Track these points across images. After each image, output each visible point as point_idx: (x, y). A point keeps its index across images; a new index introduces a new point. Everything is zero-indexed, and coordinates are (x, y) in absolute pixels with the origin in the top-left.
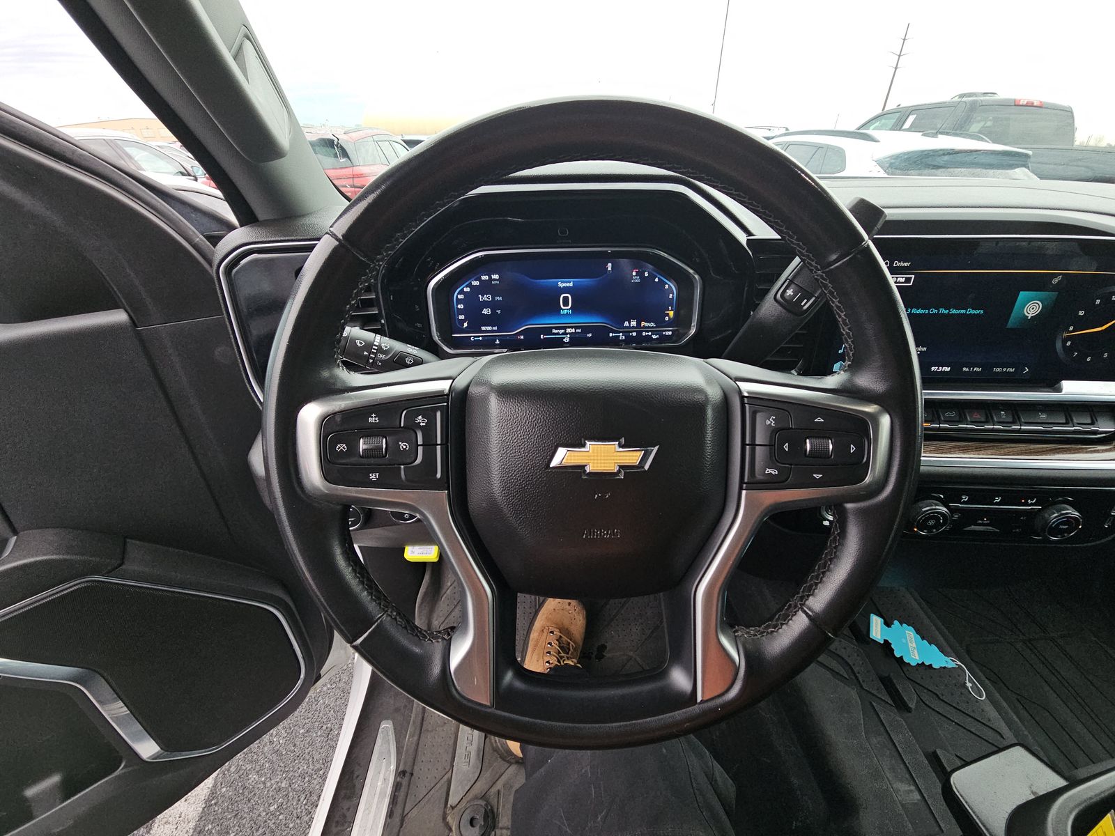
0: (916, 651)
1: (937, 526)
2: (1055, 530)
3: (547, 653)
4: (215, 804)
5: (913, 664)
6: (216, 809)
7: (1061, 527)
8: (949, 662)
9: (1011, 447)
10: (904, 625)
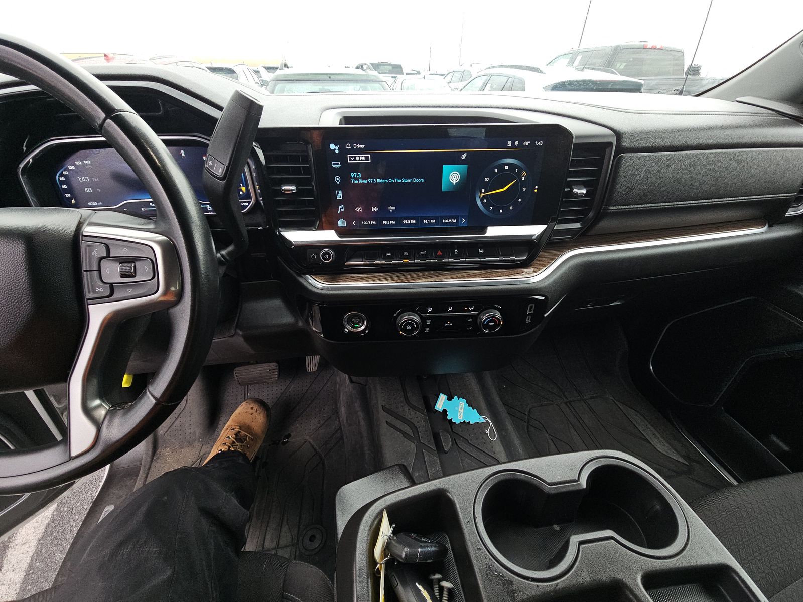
0: (462, 415)
1: (413, 329)
2: (486, 326)
3: (224, 444)
4: (32, 573)
5: (457, 423)
6: (33, 576)
7: (490, 324)
8: (481, 419)
9: (458, 274)
10: (461, 399)
